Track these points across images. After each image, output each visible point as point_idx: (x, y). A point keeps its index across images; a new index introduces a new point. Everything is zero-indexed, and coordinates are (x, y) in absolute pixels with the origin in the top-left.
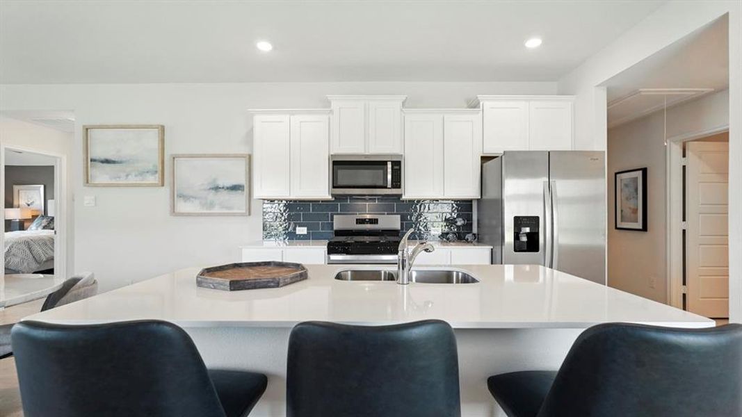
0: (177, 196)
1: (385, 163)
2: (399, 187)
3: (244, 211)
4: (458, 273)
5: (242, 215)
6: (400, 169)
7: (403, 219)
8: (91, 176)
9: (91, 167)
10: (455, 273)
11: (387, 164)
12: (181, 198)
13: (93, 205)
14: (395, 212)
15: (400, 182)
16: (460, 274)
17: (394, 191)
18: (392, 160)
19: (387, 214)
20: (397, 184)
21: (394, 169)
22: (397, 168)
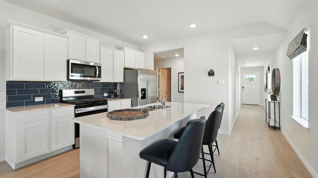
4: (157, 106)
16: (158, 106)
17: (99, 79)
18: (98, 66)
19: (87, 89)
20: (100, 76)
21: (99, 70)
22: (100, 69)
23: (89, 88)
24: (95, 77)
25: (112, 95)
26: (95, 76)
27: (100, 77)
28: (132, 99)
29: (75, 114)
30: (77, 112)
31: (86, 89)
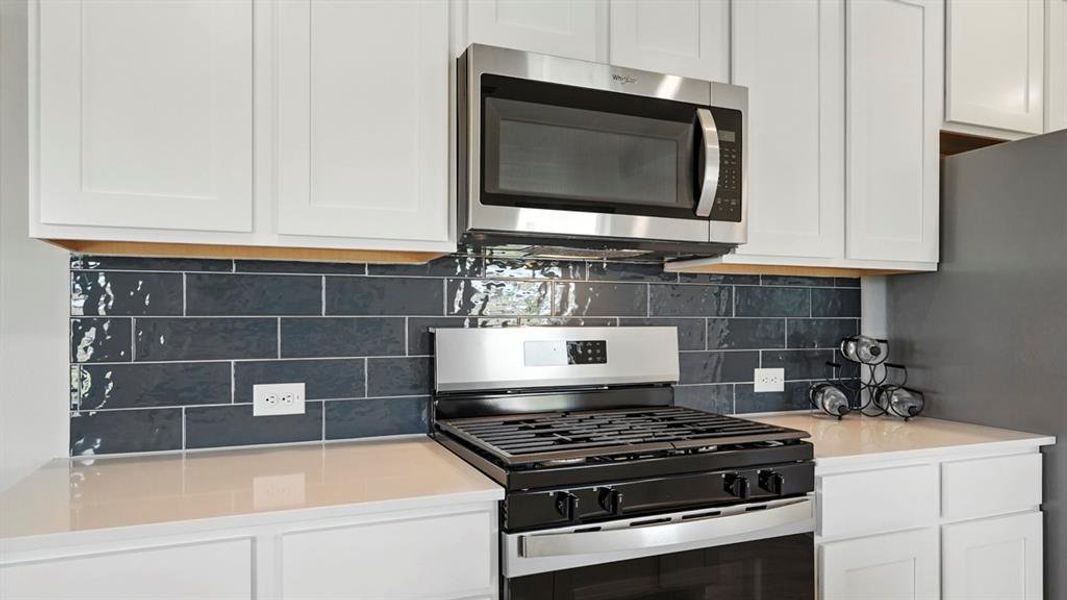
6: (739, 147)
14: (649, 315)
15: (739, 194)
17: (720, 232)
18: (715, 104)
19: (623, 324)
20: (729, 207)
21: (722, 143)
22: (730, 137)
23: (642, 324)
24: (691, 214)
25: (820, 389)
26: (689, 205)
27: (735, 215)
28: (1049, 440)
29: (501, 578)
30: (518, 568)
31: (614, 325)
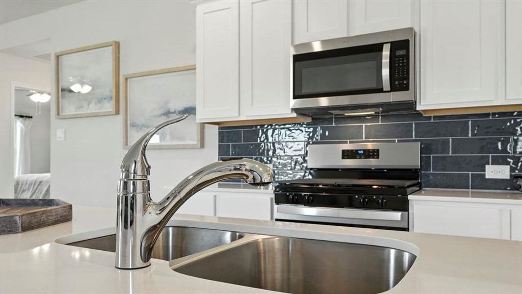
0: (130, 125)
1: (379, 48)
2: (406, 88)
3: (195, 143)
5: (193, 147)
6: (407, 56)
7: (426, 149)
8: (62, 107)
9: (62, 97)
10: (393, 253)
11: (381, 50)
12: (134, 128)
13: (63, 139)
14: (414, 138)
15: (408, 78)
18: (393, 40)
20: (403, 83)
